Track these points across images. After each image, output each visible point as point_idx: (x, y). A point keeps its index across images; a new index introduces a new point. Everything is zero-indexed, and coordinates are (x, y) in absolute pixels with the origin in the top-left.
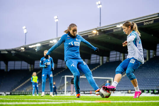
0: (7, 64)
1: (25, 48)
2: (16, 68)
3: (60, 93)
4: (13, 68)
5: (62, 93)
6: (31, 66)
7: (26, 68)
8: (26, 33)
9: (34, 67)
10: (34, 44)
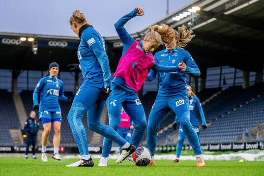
9: (204, 83)
10: (185, 9)
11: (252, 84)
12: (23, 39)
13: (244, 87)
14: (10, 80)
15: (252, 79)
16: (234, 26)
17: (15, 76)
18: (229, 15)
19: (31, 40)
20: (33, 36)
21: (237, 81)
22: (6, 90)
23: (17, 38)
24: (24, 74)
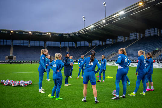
0: (76, 43)
1: (84, 31)
2: (82, 45)
3: (109, 61)
4: (79, 45)
5: (110, 61)
6: (90, 44)
7: (87, 45)
8: (84, 20)
9: (92, 44)
10: (90, 26)
11: (104, 45)
12: (47, 34)
13: (102, 45)
14: (44, 44)
15: (104, 43)
16: (101, 30)
17: (45, 43)
18: (100, 28)
19: (50, 34)
20: (50, 33)
21: (100, 44)
22: (43, 46)
23: (46, 33)
24: (47, 42)
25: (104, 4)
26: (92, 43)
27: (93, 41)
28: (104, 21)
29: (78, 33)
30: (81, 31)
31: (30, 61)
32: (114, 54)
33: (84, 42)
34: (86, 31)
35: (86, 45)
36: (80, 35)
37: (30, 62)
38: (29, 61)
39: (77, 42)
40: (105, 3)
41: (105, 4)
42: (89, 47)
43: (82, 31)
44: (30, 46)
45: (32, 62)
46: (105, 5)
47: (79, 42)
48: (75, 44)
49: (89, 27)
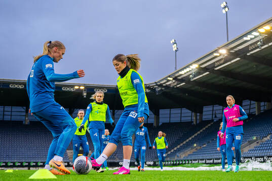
0: (157, 114)
1: (174, 79)
2: (173, 120)
4: (167, 121)
6: (197, 116)
7: (189, 119)
8: (176, 51)
9: (201, 117)
10: (188, 66)
12: (77, 87)
18: (218, 70)
19: (82, 88)
23: (72, 86)
25: (222, 6)
26: (201, 112)
27: (205, 109)
28: (224, 52)
29: (161, 85)
30: (168, 81)
31: (25, 164)
32: (255, 141)
33: (180, 111)
34: (182, 80)
35: (184, 120)
36: (168, 90)
37: (26, 166)
38: (22, 163)
39: (162, 112)
40: (225, 4)
41: (225, 7)
42: (195, 123)
43: (169, 79)
44: (27, 122)
45: (29, 166)
46: (227, 9)
47: (167, 111)
48: (153, 116)
49: (188, 70)
